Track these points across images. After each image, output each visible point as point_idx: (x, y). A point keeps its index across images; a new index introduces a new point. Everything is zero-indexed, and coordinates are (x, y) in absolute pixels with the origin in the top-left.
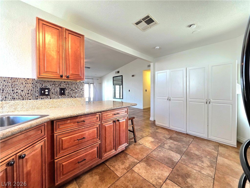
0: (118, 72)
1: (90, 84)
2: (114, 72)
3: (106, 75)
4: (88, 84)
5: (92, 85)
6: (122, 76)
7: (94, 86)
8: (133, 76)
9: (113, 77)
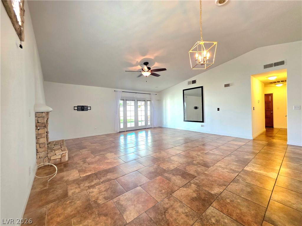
0: (194, 82)
1: (146, 101)
2: (186, 82)
3: (171, 87)
4: (144, 102)
5: (149, 102)
6: (202, 87)
7: (151, 104)
8: (226, 86)
9: (184, 90)
